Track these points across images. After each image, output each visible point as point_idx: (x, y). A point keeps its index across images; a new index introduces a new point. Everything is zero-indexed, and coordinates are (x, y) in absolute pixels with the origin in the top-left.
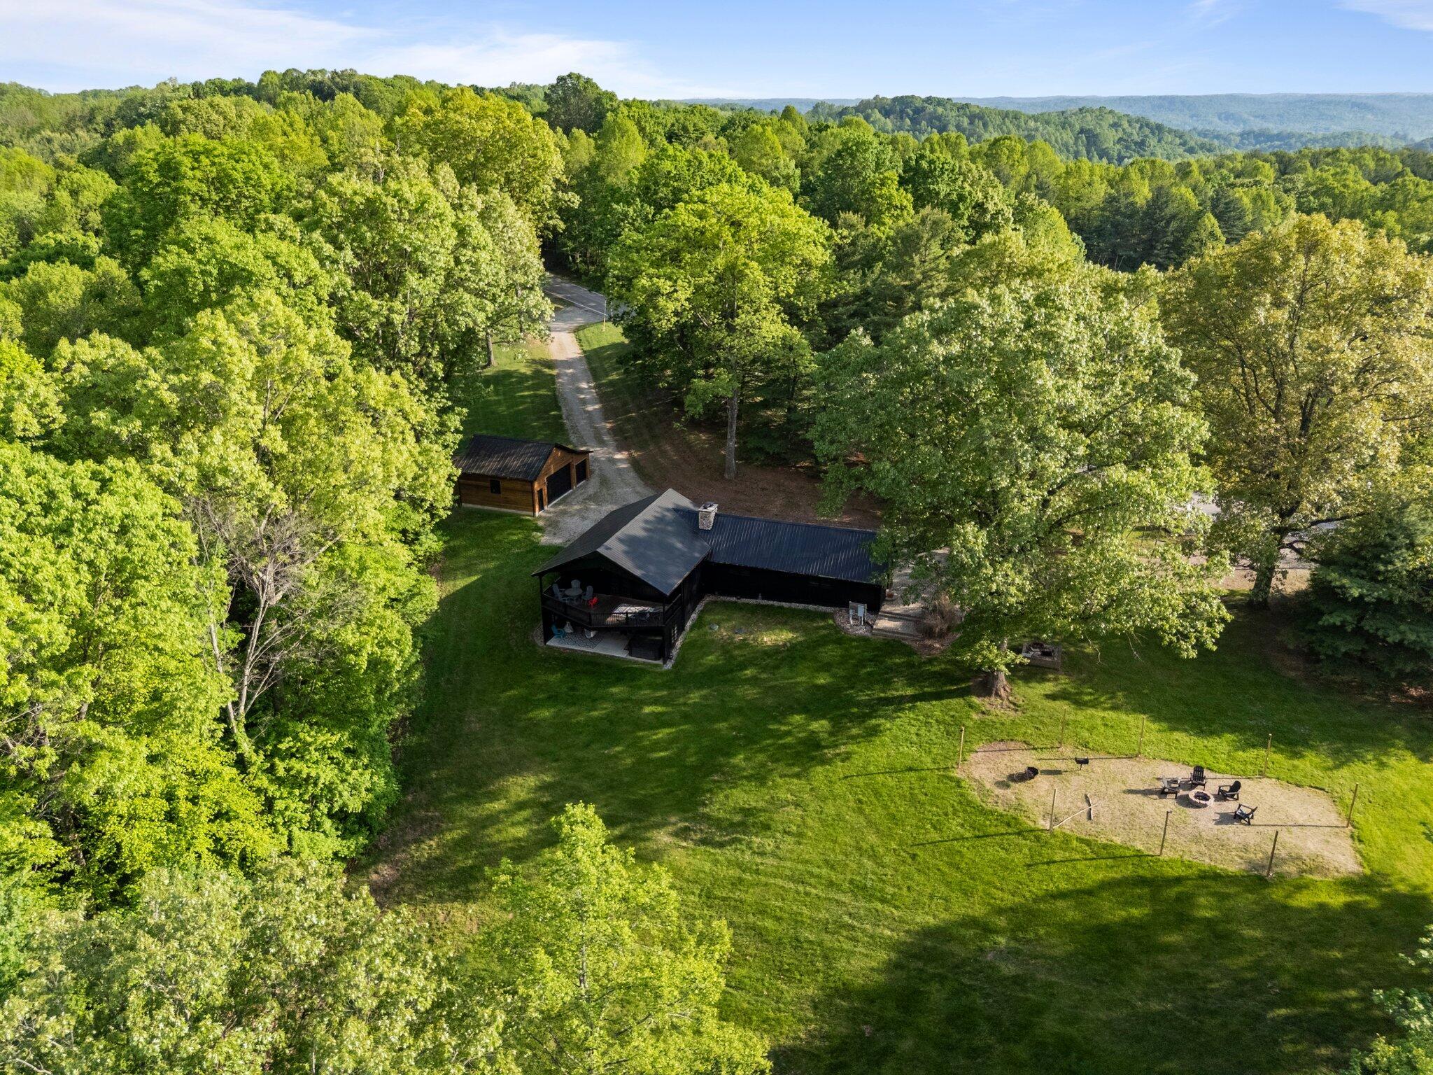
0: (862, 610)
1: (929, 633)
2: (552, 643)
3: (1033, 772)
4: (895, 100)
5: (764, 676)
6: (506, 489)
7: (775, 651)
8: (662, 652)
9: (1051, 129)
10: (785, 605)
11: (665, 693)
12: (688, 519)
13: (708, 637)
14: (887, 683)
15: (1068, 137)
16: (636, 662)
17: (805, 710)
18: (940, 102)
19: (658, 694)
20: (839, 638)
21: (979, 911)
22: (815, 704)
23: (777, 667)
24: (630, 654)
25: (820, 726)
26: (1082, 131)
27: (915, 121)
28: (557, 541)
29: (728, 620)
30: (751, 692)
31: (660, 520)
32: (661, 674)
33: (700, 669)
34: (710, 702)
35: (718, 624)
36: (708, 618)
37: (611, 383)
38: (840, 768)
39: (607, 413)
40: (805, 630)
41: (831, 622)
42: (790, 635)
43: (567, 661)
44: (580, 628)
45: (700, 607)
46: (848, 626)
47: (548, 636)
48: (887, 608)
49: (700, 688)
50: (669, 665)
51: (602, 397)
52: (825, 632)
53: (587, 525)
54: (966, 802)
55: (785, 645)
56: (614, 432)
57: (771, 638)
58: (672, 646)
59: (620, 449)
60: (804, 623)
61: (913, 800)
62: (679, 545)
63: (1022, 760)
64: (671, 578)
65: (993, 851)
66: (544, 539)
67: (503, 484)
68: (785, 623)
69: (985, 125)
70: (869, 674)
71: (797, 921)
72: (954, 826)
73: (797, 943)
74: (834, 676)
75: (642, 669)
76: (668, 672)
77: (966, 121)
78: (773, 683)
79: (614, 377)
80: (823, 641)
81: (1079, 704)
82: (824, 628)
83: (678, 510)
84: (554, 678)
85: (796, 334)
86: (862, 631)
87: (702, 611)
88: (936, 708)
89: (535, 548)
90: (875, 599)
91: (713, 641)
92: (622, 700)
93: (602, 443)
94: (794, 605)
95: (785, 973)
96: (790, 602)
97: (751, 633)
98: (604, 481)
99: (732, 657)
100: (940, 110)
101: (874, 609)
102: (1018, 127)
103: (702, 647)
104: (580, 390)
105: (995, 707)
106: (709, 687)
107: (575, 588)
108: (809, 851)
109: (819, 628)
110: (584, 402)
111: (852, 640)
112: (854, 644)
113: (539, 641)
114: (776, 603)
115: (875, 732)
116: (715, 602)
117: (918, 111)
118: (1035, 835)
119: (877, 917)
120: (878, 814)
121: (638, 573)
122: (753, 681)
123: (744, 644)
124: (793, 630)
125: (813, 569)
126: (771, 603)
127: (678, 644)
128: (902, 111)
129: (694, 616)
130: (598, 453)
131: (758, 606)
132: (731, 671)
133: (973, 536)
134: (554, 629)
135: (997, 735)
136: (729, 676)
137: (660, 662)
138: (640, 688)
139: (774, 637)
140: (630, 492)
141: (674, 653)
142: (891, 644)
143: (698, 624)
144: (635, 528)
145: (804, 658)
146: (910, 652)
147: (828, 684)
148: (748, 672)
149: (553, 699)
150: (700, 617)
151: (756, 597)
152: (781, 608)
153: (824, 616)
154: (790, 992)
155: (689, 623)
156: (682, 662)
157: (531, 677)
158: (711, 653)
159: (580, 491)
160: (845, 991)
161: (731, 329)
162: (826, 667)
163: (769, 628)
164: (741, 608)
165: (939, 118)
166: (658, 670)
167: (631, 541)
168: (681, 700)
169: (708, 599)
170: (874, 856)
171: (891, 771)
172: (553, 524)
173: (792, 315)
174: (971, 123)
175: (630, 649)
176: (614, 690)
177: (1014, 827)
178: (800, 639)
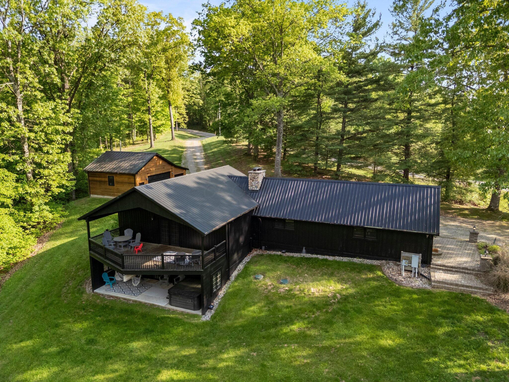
0: (415, 260)
2: (101, 291)
5: (313, 332)
6: (118, 182)
8: (203, 301)
10: (330, 258)
11: (193, 351)
12: (240, 183)
13: (252, 286)
16: (174, 312)
19: (186, 352)
20: (394, 290)
23: (329, 322)
24: (170, 303)
29: (273, 270)
30: (299, 354)
31: (214, 180)
32: (197, 326)
33: (240, 322)
34: (246, 368)
35: (264, 274)
36: (253, 268)
40: (356, 284)
41: (379, 273)
42: (339, 287)
45: (247, 259)
46: (400, 278)
48: (436, 261)
49: (236, 346)
50: (208, 316)
52: (375, 283)
55: (334, 297)
57: (318, 289)
58: (213, 295)
60: (352, 275)
62: (229, 198)
67: (116, 179)
68: (331, 275)
70: (449, 334)
74: (403, 335)
75: (177, 319)
76: (206, 324)
78: (326, 343)
80: (377, 293)
82: (373, 279)
86: (418, 283)
87: (248, 263)
91: (256, 290)
92: (140, 360)
94: (337, 258)
96: (334, 255)
97: (297, 283)
99: (276, 307)
103: (245, 297)
106: (248, 345)
107: (127, 236)
109: (370, 279)
111: (410, 292)
112: (415, 296)
113: (88, 289)
114: (320, 257)
116: (262, 255)
121: (176, 211)
122: (302, 338)
123: (289, 295)
124: (341, 280)
126: (314, 256)
127: (221, 294)
129: (241, 267)
131: (302, 259)
132: (276, 325)
134: (105, 277)
136: (273, 331)
137: (199, 312)
138: (167, 343)
139: (321, 288)
141: (216, 302)
142: (460, 298)
143: (244, 274)
145: (359, 311)
146: (488, 308)
147: (399, 346)
148: (296, 327)
150: (246, 268)
151: (300, 251)
152: (326, 260)
153: (371, 269)
155: (235, 274)
156: (222, 313)
157: (57, 326)
158: (254, 304)
163: (316, 280)
164: (286, 260)
166: (195, 321)
167: (178, 188)
168: (211, 362)
169: (255, 252)
175: (171, 297)
176: (136, 345)
178: (351, 291)
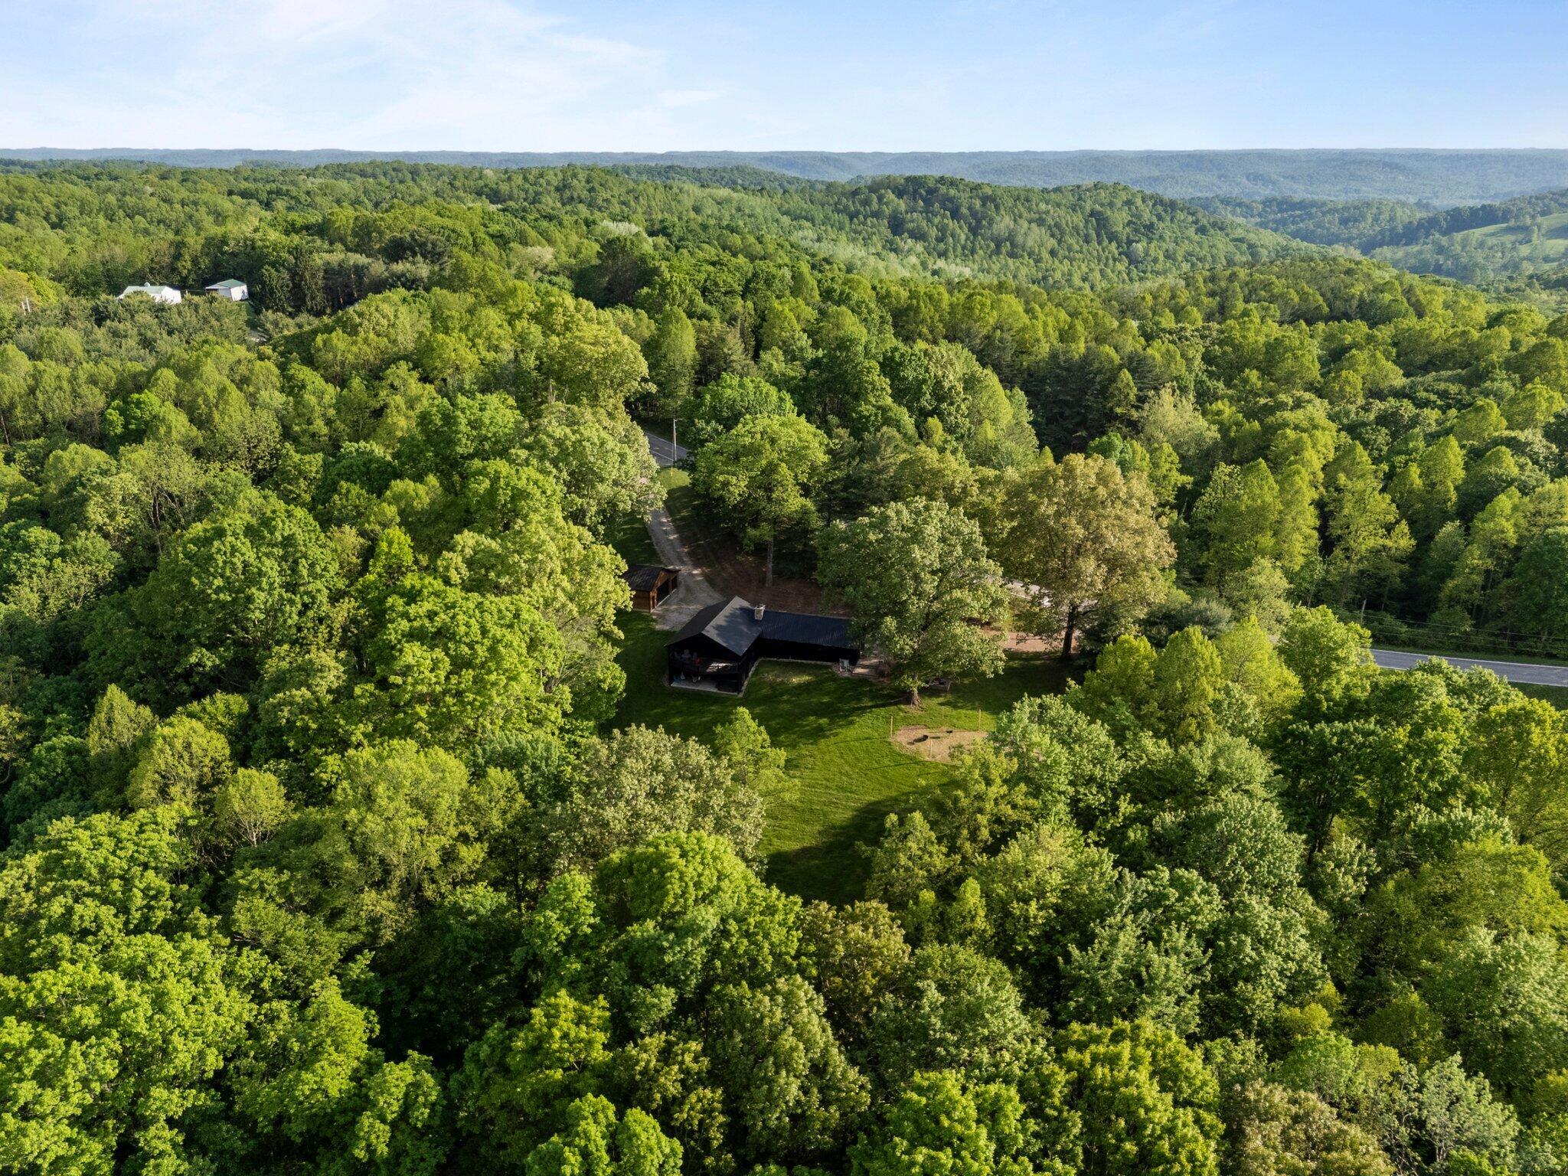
0: (846, 663)
1: (882, 674)
2: (674, 685)
3: (925, 738)
4: (908, 179)
5: (793, 698)
7: (800, 686)
8: (737, 688)
9: (1062, 212)
10: (805, 661)
12: (748, 614)
13: (762, 680)
14: (859, 700)
15: (1078, 219)
16: (720, 693)
17: (815, 714)
18: (953, 183)
20: (834, 678)
21: (894, 794)
22: (821, 711)
23: (800, 694)
24: (719, 690)
25: (824, 721)
26: (1093, 214)
27: (928, 203)
28: (667, 628)
29: (773, 670)
30: (786, 707)
31: (733, 615)
32: (738, 699)
33: (758, 696)
34: (765, 712)
35: (767, 672)
36: (762, 669)
37: (683, 519)
38: (832, 739)
39: (684, 541)
40: (816, 675)
41: (829, 670)
42: (808, 678)
43: (683, 694)
44: (689, 676)
45: (757, 664)
46: (839, 672)
47: (671, 681)
48: (861, 662)
49: (759, 705)
50: (741, 695)
51: (678, 529)
52: (826, 675)
53: (686, 619)
54: (892, 751)
55: (805, 683)
56: (691, 554)
57: (795, 680)
58: (742, 685)
59: (696, 566)
60: (815, 671)
61: (867, 751)
62: (745, 629)
63: (920, 733)
64: (742, 647)
65: (902, 770)
66: (658, 627)
68: (805, 671)
69: (997, 208)
70: (850, 696)
71: (811, 802)
72: (886, 761)
73: (811, 811)
74: (831, 697)
75: (726, 697)
76: (741, 698)
77: (978, 203)
78: (798, 702)
79: (684, 513)
80: (826, 680)
81: (955, 707)
82: (826, 673)
83: (742, 609)
84: (679, 703)
85: (809, 504)
86: (847, 674)
87: (758, 666)
88: (882, 711)
89: (654, 632)
90: (854, 658)
91: (764, 682)
92: (718, 713)
93: (683, 563)
94: (809, 662)
95: (806, 822)
96: (807, 660)
97: (786, 677)
98: (688, 589)
99: (776, 690)
100: (952, 192)
101: (854, 663)
102: (1030, 210)
103: (759, 685)
104: (662, 524)
105: (911, 709)
106: (764, 705)
107: (686, 655)
108: (816, 775)
109: (823, 673)
110: (666, 533)
111: (841, 679)
112: (843, 681)
113: (666, 684)
114: (799, 661)
115: (852, 723)
116: (765, 661)
117: (932, 191)
118: (923, 763)
119: (848, 799)
120: (851, 758)
121: (724, 644)
122: (788, 702)
123: (782, 683)
124: (809, 675)
125: (820, 641)
126: (796, 661)
127: (746, 683)
128: (915, 191)
129: (754, 668)
130: (684, 570)
131: (789, 662)
132: (775, 697)
133: (890, 622)
134: (674, 677)
135: (910, 722)
136: (774, 699)
137: (735, 693)
138: (727, 706)
139: (799, 679)
140: (707, 597)
141: (743, 688)
142: (862, 680)
143: (756, 673)
144: (720, 619)
145: (815, 689)
146: (871, 684)
147: (828, 701)
148: (785, 697)
149: (680, 713)
150: (757, 669)
151: (788, 658)
152: (802, 663)
153: (826, 667)
154: (808, 828)
155: (751, 672)
156: (748, 692)
157: (665, 702)
158: (764, 688)
159: (674, 595)
160: (834, 827)
161: (769, 499)
162: (828, 694)
163: (796, 674)
164: (780, 664)
165: (951, 200)
166: (736, 697)
167: (718, 628)
169: (761, 659)
170: (847, 774)
171: (858, 740)
172: (662, 617)
173: (806, 491)
174: (984, 205)
175: (719, 687)
176: (711, 708)
177: (914, 760)
178: (813, 679)
